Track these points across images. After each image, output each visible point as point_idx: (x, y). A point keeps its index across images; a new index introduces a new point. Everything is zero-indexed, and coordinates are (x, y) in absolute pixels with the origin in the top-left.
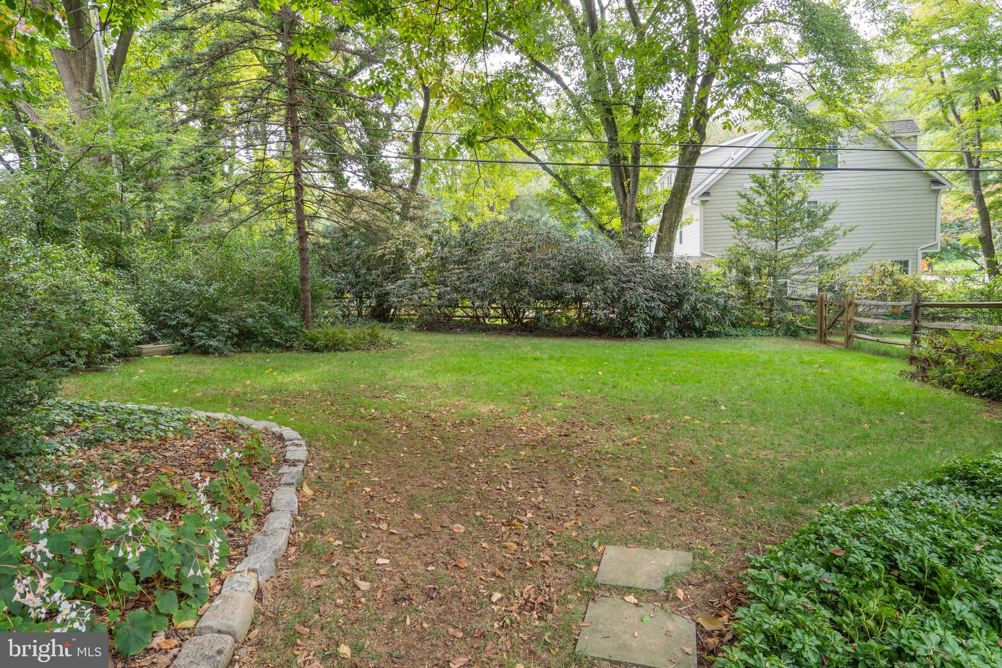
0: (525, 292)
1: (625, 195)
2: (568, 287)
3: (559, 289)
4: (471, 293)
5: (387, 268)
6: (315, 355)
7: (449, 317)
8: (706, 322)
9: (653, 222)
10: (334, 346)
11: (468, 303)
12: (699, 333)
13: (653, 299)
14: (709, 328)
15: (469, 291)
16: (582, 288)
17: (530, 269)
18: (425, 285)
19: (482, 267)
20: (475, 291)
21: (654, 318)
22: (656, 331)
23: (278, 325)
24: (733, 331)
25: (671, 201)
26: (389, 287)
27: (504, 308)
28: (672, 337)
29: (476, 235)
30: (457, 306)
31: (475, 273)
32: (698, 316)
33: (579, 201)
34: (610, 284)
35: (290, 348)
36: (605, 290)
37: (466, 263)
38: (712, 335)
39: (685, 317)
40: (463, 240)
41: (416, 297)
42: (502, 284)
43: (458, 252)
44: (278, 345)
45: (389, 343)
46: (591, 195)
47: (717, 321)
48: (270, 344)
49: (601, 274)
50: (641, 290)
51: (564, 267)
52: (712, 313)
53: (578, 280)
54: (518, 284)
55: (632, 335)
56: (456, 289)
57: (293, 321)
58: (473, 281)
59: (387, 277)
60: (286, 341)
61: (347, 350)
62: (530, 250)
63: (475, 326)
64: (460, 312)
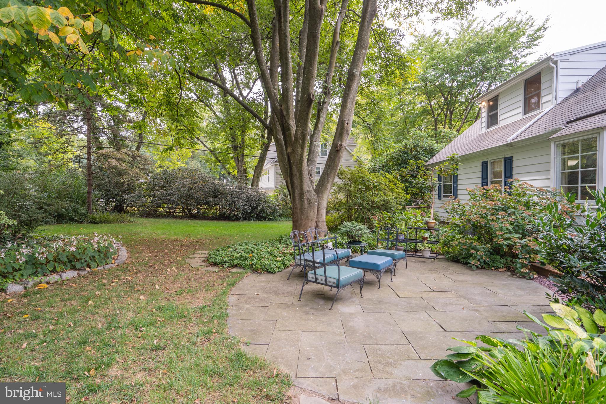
0: (192, 201)
1: (239, 161)
2: (211, 199)
3: (207, 200)
4: (167, 201)
5: (125, 187)
6: (96, 225)
7: (156, 211)
8: (267, 215)
9: (251, 174)
10: (104, 221)
11: (165, 205)
12: (265, 219)
13: (246, 205)
14: (268, 217)
15: (166, 199)
16: (217, 200)
17: (194, 192)
18: (144, 196)
19: (173, 189)
20: (169, 200)
21: (246, 212)
22: (247, 218)
23: (75, 212)
24: (279, 218)
25: (258, 165)
26: (126, 197)
27: (183, 208)
28: (254, 220)
29: (171, 175)
30: (160, 207)
31: (170, 192)
32: (264, 212)
33: (220, 161)
34: (229, 198)
35: (82, 222)
36: (226, 201)
37: (165, 187)
38: (269, 220)
39: (259, 212)
40: (164, 176)
41: (140, 202)
42: (182, 197)
43: (162, 182)
44: (76, 221)
45: (130, 221)
46: (225, 160)
47: (272, 214)
48: (72, 220)
49: (225, 195)
50: (241, 201)
51: (210, 191)
52: (269, 211)
53: (216, 196)
54: (190, 197)
55: (238, 219)
56: (160, 199)
57: (83, 210)
58: (168, 196)
59: (125, 192)
60: (80, 219)
61: (110, 223)
62: (196, 183)
63: (169, 215)
64: (161, 210)
